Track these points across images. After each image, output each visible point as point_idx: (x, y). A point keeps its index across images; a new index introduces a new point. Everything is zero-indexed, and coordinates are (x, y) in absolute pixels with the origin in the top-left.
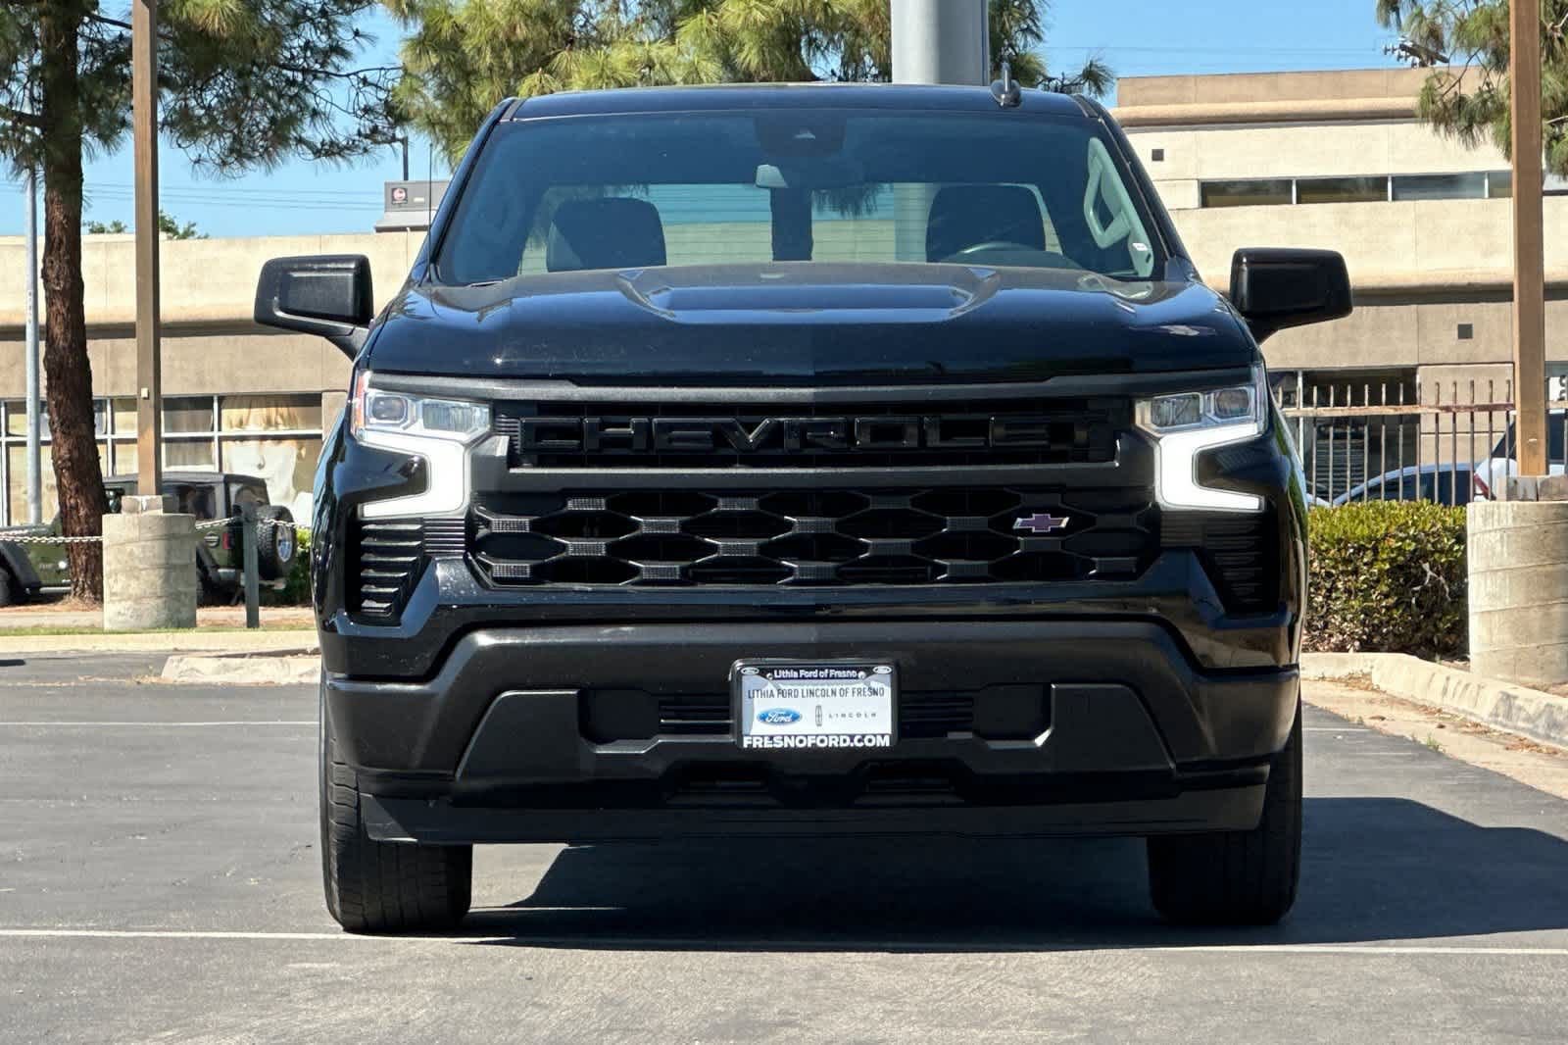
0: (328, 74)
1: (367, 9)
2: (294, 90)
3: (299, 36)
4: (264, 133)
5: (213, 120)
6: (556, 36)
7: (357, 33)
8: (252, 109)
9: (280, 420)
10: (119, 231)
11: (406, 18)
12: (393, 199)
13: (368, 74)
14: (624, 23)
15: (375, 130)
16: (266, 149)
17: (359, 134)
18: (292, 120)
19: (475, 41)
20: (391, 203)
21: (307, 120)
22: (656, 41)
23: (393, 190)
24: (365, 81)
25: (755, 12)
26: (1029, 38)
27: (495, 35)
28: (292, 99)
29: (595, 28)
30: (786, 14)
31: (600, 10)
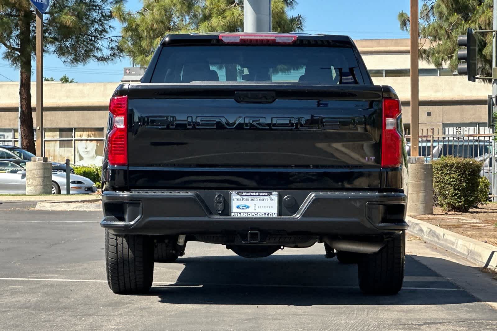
0: (102, 38)
1: (113, 19)
2: (91, 42)
3: (93, 27)
4: (83, 54)
5: (69, 51)
6: (165, 27)
7: (110, 27)
8: (79, 47)
9: (92, 135)
10: (53, 80)
11: (123, 22)
12: (126, 72)
13: (112, 38)
14: (185, 24)
15: (114, 54)
16: (83, 59)
17: (110, 55)
18: (91, 50)
19: (142, 28)
20: (126, 74)
21: (96, 51)
22: (193, 29)
23: (126, 70)
24: (112, 40)
25: (221, 22)
26: (300, 30)
27: (148, 27)
28: (91, 44)
29: (176, 26)
30: (230, 22)
31: (178, 20)
